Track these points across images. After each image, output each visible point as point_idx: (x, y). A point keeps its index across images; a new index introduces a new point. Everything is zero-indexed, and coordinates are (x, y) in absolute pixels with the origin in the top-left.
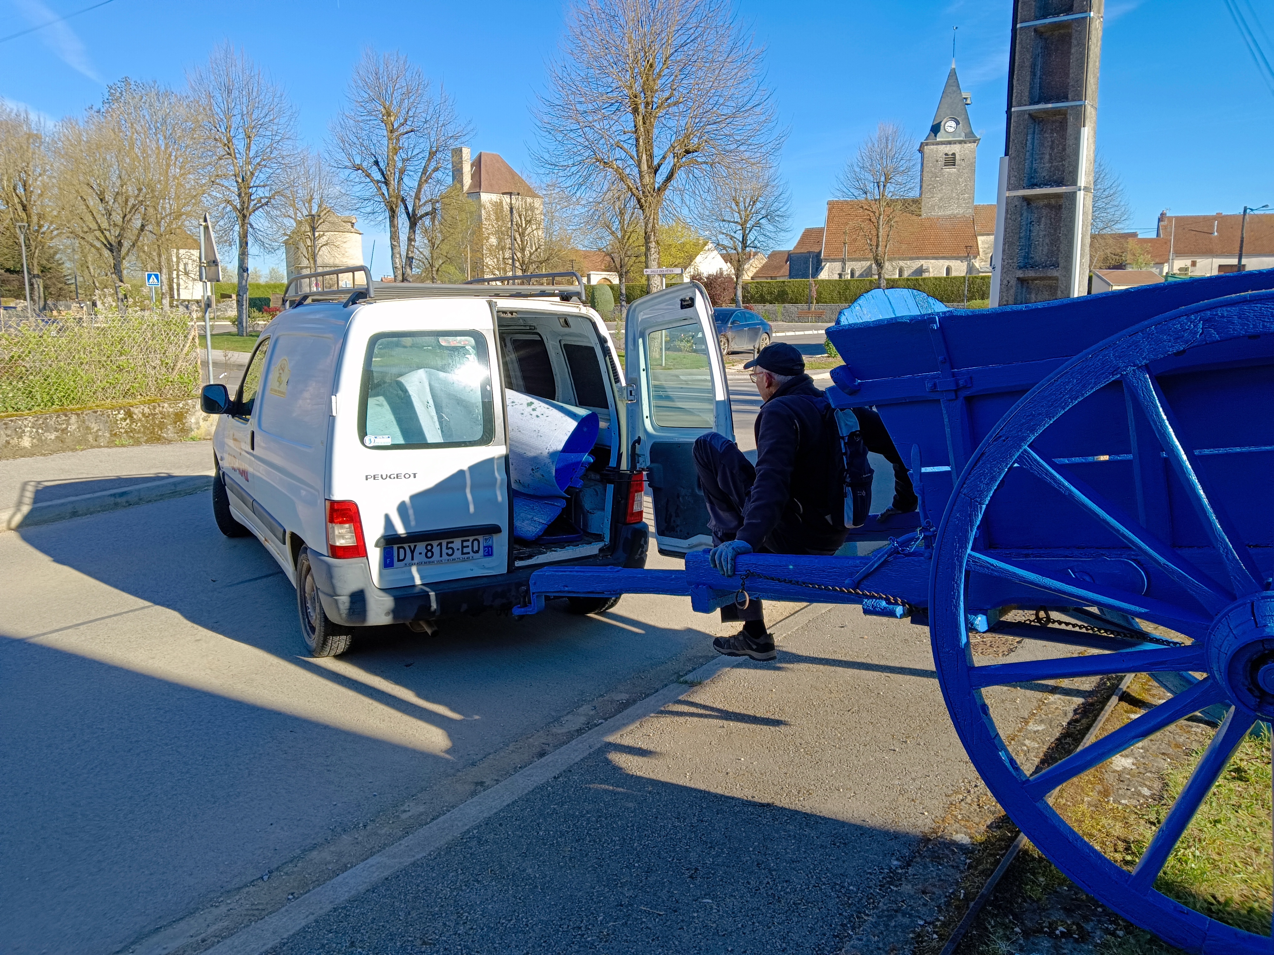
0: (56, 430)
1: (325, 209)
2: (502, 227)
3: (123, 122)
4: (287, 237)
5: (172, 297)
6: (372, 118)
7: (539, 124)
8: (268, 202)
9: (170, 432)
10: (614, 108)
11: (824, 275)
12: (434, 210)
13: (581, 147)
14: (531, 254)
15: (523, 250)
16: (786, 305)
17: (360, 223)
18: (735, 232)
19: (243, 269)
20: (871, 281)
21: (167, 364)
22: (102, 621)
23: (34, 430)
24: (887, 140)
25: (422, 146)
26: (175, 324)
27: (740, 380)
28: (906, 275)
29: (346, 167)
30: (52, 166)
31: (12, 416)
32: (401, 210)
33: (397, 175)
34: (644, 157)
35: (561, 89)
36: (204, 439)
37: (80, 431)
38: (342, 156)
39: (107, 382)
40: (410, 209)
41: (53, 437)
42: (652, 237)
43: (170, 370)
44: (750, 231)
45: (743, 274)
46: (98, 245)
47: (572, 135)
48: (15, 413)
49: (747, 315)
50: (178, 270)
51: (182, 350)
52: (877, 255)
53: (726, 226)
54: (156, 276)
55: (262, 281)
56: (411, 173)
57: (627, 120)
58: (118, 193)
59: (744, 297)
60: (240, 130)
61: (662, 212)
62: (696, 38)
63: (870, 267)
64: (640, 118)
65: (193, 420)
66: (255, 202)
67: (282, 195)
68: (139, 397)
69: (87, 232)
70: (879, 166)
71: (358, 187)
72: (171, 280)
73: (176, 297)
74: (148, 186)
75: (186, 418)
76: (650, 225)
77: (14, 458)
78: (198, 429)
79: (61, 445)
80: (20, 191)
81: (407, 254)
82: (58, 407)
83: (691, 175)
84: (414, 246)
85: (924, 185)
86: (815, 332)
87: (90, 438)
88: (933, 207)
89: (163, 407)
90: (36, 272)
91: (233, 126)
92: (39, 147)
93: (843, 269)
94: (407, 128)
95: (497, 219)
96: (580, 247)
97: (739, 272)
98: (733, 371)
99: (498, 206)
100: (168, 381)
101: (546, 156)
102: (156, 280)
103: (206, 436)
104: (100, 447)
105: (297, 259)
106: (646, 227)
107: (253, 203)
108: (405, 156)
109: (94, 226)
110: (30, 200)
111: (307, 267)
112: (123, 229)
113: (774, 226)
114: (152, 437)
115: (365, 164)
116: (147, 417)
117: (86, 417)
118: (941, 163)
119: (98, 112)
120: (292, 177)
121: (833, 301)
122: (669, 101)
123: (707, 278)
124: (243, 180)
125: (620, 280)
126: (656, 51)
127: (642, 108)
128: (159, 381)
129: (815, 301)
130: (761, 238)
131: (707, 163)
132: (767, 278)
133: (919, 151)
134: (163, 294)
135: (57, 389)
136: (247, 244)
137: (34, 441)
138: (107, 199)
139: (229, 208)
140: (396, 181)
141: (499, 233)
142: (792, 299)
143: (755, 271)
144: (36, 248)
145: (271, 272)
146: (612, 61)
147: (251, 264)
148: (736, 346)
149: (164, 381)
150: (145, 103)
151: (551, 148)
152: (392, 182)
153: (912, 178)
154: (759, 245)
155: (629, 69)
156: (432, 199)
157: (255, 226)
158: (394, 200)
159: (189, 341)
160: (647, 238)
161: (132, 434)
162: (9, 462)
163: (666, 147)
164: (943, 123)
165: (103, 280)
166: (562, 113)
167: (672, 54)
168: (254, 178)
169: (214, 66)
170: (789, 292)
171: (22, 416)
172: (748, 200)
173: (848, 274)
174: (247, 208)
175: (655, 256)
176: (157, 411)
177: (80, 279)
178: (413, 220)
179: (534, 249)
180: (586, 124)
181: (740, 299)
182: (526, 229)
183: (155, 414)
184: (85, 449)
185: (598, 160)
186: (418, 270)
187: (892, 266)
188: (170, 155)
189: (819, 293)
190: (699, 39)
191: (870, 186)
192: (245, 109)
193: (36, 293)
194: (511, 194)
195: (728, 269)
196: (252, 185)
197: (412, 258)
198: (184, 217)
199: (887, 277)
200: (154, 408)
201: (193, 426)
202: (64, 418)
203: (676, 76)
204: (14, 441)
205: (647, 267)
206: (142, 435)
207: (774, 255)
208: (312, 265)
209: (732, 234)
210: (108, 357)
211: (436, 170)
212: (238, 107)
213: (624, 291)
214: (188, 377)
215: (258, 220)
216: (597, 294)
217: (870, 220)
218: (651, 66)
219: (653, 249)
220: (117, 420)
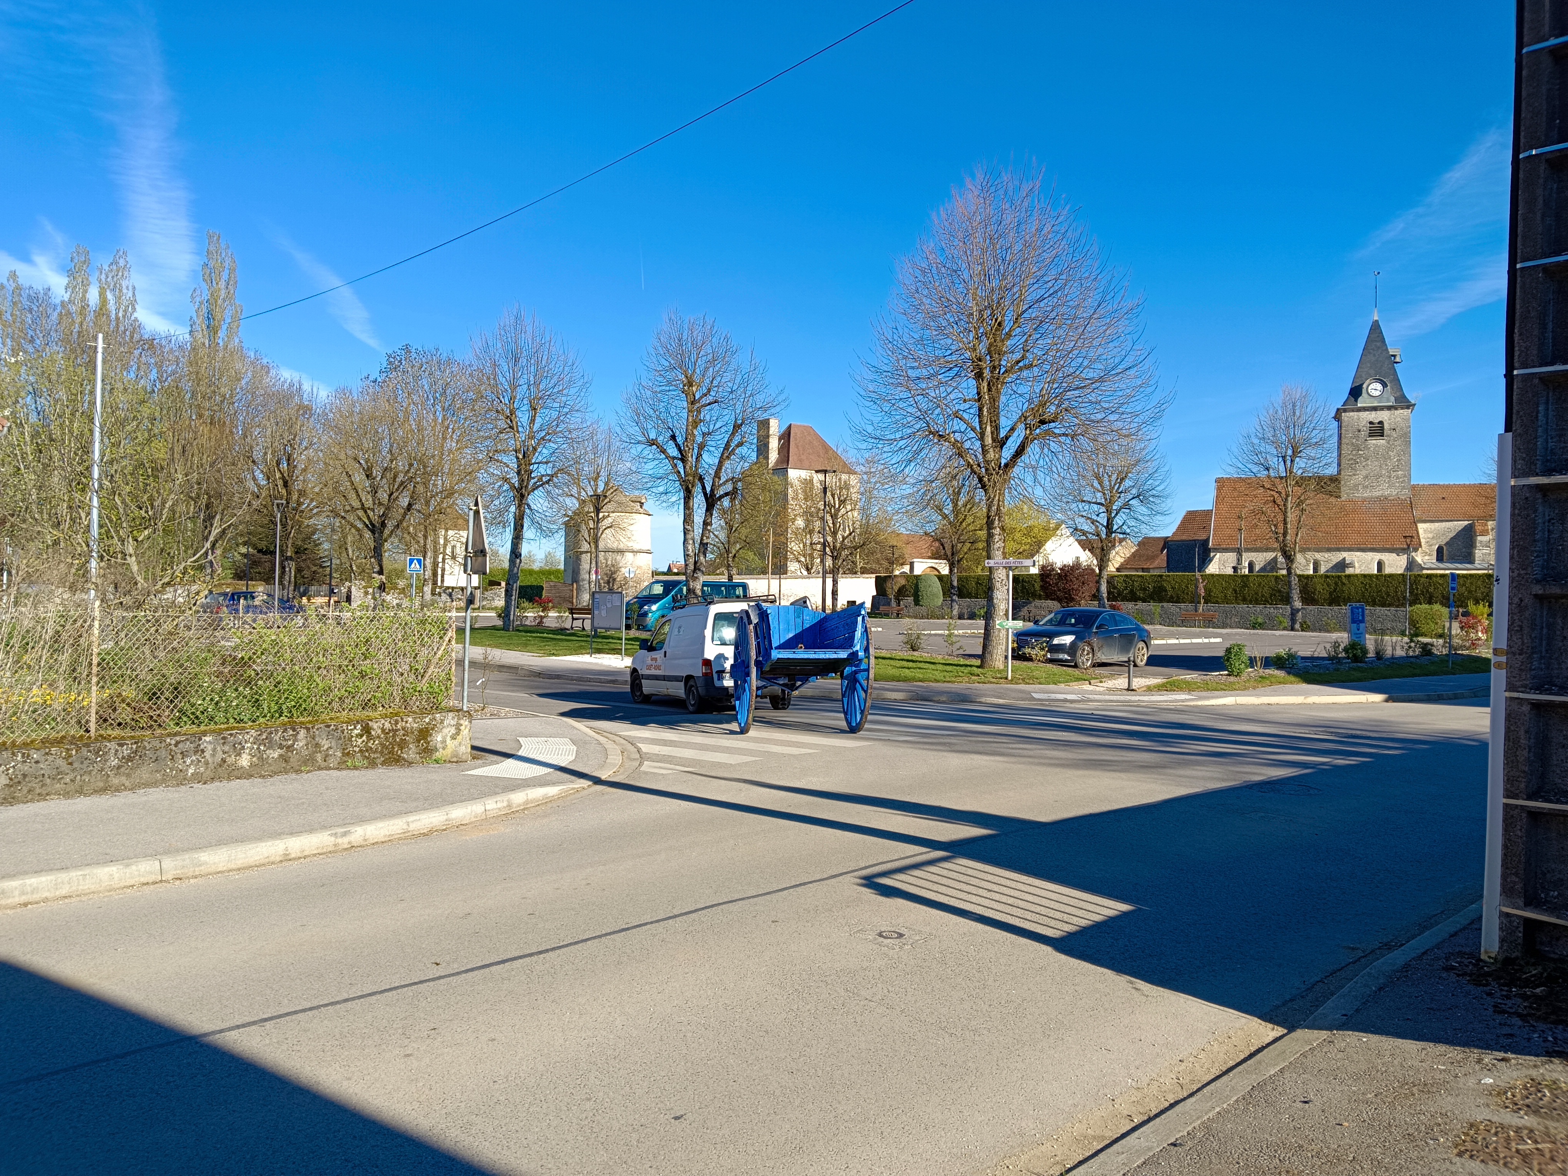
0: (281, 747)
1: (612, 487)
2: (811, 507)
3: (400, 392)
4: (567, 519)
5: (435, 583)
6: (671, 388)
7: (863, 393)
8: (549, 480)
9: (411, 753)
10: (952, 373)
11: (1213, 568)
12: (735, 490)
13: (911, 419)
14: (844, 538)
15: (834, 534)
16: (1165, 604)
17: (649, 505)
18: (1098, 515)
19: (515, 554)
20: (1277, 578)
21: (417, 670)
22: (294, 1017)
23: (255, 747)
24: (1294, 406)
25: (726, 418)
26: (430, 624)
27: (1112, 701)
28: (1323, 570)
29: (639, 442)
30: (319, 438)
31: (232, 728)
32: (697, 489)
33: (696, 451)
34: (989, 428)
35: (890, 353)
36: (450, 762)
37: (307, 748)
38: (635, 430)
39: (346, 691)
40: (708, 489)
41: (276, 755)
42: (996, 522)
43: (420, 678)
44: (1117, 514)
45: (1108, 566)
46: (360, 525)
47: (901, 404)
48: (237, 725)
49: (1117, 618)
50: (444, 554)
51: (435, 654)
52: (1285, 545)
53: (1086, 507)
54: (419, 561)
55: (536, 566)
56: (711, 449)
57: (969, 386)
58: (386, 469)
59: (1109, 593)
60: (525, 402)
61: (1009, 493)
62: (1056, 292)
63: (1275, 559)
64: (985, 384)
65: (439, 738)
66: (536, 480)
67: (566, 473)
68: (381, 709)
69: (348, 511)
70: (1284, 437)
71: (651, 465)
72: (435, 565)
73: (439, 584)
74: (420, 461)
75: (431, 735)
76: (994, 508)
77: (229, 779)
78: (444, 749)
79: (284, 765)
80: (284, 466)
81: (702, 539)
82: (286, 719)
83: (1046, 450)
84: (709, 531)
85: (1343, 461)
86: (1206, 640)
87: (319, 757)
88: (1356, 486)
89: (406, 722)
90: (289, 554)
91: (518, 397)
92: (308, 419)
93: (1239, 561)
94: (710, 399)
95: (806, 499)
96: (903, 530)
97: (1103, 562)
98: (1102, 689)
99: (808, 484)
100: (415, 691)
101: (870, 429)
102: (418, 566)
103: (452, 757)
104: (330, 769)
105: (577, 544)
106: (989, 510)
107: (533, 481)
108: (705, 430)
109: (356, 504)
110: (292, 476)
111: (587, 552)
112: (388, 508)
113: (1148, 508)
114: (390, 758)
115: (660, 439)
116: (387, 733)
117: (317, 732)
118: (1364, 433)
119: (375, 381)
120: (578, 453)
121: (1226, 601)
122: (1021, 364)
123: (1060, 569)
124: (524, 456)
125: (951, 570)
126: (1005, 309)
127: (987, 373)
128: (405, 690)
129: (1202, 601)
130: (1132, 523)
131: (1067, 435)
132: (1137, 570)
133: (1335, 418)
134: (425, 580)
135: (287, 698)
136: (522, 526)
137: (254, 759)
138: (374, 475)
139: (506, 487)
140: (694, 457)
141: (808, 516)
142: (1172, 597)
143: (1122, 560)
144: (292, 528)
145: (546, 557)
146: (952, 320)
147: (525, 549)
148: (1103, 657)
149: (411, 691)
150: (424, 371)
151: (876, 420)
152: (690, 459)
153: (1329, 451)
154: (1128, 531)
155: (972, 329)
156: (733, 478)
157: (533, 507)
158: (691, 478)
159: (445, 644)
160: (990, 524)
161: (367, 754)
162: (222, 784)
163: (1015, 417)
164: (1365, 386)
165: (361, 563)
166: (891, 381)
167: (1027, 310)
168: (537, 454)
169: (503, 333)
170: (1169, 588)
171: (244, 728)
172: (1114, 477)
173: (1245, 568)
174: (526, 487)
175: (1000, 544)
176: (399, 726)
177: (336, 561)
178: (711, 501)
179: (847, 532)
180: (919, 392)
181: (1105, 595)
182: (839, 510)
183: (397, 730)
184: (311, 771)
185: (931, 432)
186: (712, 556)
187: (1305, 558)
188: (448, 428)
189: (1208, 591)
190: (1059, 293)
191: (1273, 461)
192: (532, 378)
193: (287, 578)
194: (825, 472)
195: (1086, 558)
196: (533, 461)
197: (707, 544)
198: (456, 495)
199: (1299, 572)
200: (397, 722)
201: (439, 745)
202: (291, 732)
203: (1030, 336)
204: (231, 760)
205: (989, 558)
206: (379, 755)
207: (1146, 543)
208: (593, 550)
209: (1095, 517)
210: (350, 661)
211: (740, 444)
212: (525, 376)
213: (955, 583)
214: (439, 686)
215: (537, 501)
216: (921, 586)
217: (1274, 502)
218: (1000, 324)
219: (997, 537)
220: (352, 737)
